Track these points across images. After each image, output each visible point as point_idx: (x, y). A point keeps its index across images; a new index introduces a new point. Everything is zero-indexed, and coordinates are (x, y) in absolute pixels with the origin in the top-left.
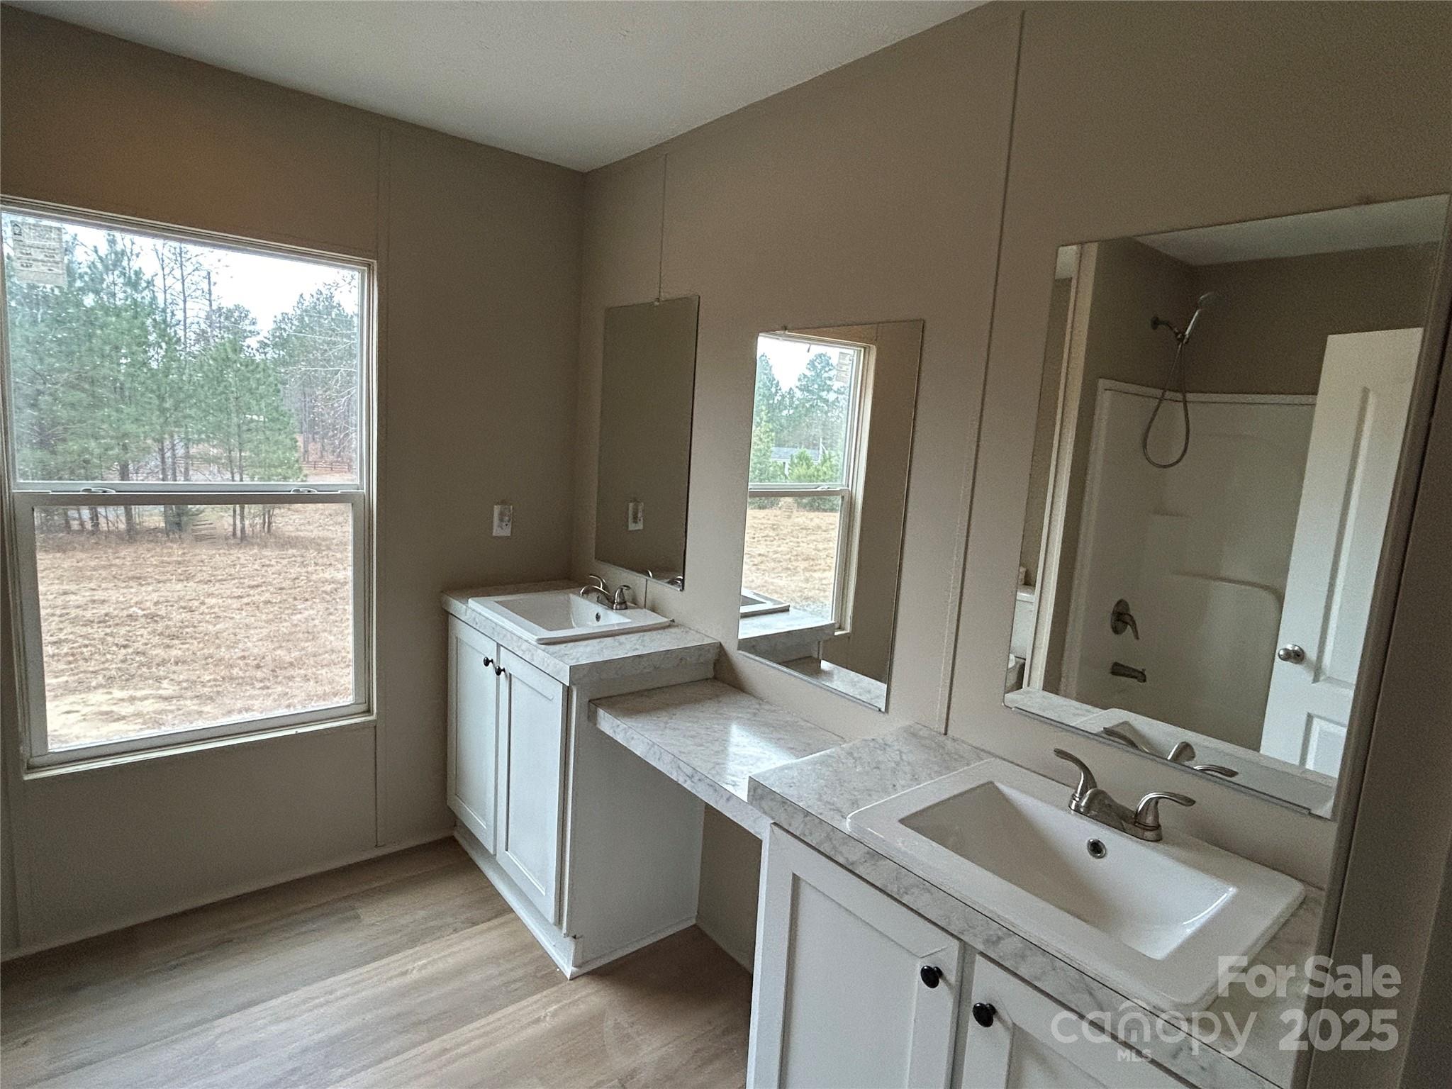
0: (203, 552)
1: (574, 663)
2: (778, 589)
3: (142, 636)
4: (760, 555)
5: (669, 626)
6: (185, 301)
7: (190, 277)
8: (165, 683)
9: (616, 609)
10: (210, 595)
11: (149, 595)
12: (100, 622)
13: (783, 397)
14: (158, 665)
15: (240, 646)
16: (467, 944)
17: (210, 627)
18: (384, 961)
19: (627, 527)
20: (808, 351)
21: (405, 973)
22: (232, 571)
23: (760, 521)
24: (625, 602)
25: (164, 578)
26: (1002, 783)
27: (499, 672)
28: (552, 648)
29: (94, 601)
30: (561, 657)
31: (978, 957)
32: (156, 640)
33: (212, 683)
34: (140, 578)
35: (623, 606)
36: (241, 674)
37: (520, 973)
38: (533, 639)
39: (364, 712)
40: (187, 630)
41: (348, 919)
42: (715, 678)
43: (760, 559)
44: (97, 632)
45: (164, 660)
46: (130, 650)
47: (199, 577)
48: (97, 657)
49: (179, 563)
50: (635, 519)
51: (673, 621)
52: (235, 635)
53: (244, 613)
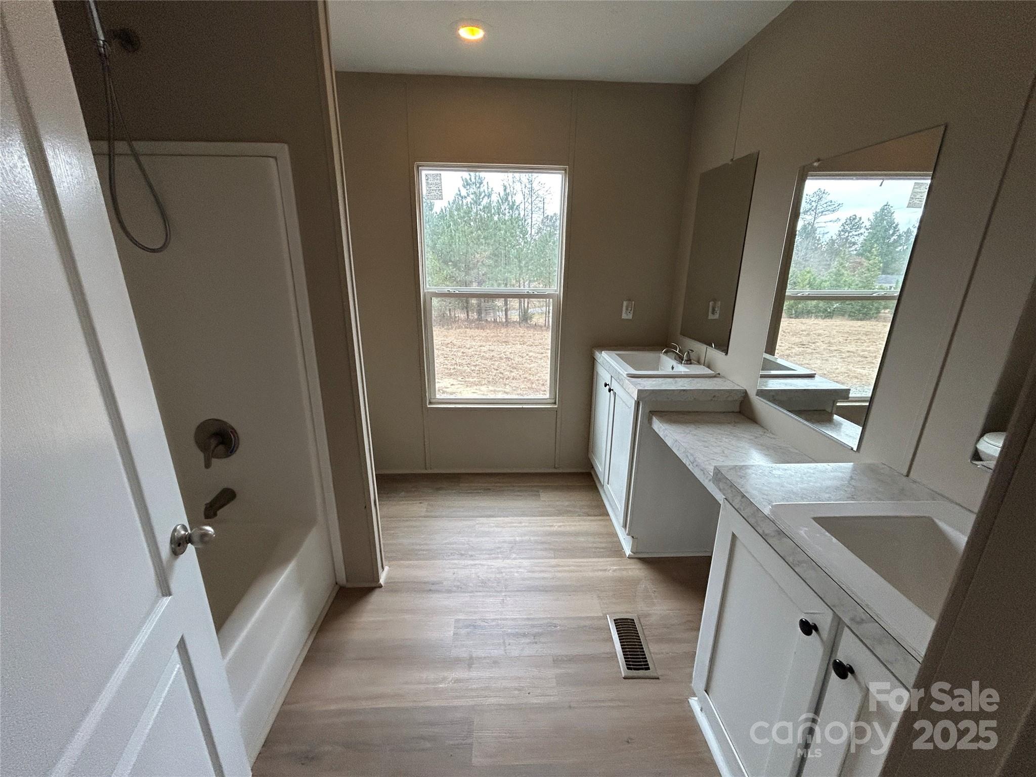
0: (531, 332)
1: (641, 388)
2: (859, 376)
3: (503, 366)
4: (848, 352)
5: (715, 377)
6: (532, 214)
7: (535, 201)
8: (507, 387)
9: (684, 364)
10: (531, 351)
11: (508, 349)
12: (490, 359)
13: (899, 236)
14: (507, 379)
15: (538, 375)
16: (583, 523)
17: (528, 365)
18: (545, 518)
19: (708, 316)
20: (881, 185)
21: (552, 526)
22: (541, 341)
23: (855, 329)
24: (691, 360)
25: (515, 343)
26: (940, 520)
27: (610, 390)
28: (634, 380)
29: (489, 350)
30: (635, 385)
31: (846, 629)
32: (508, 368)
33: (524, 389)
34: (507, 342)
35: (689, 362)
36: (536, 387)
37: (603, 545)
38: (624, 374)
39: (553, 403)
40: (519, 365)
41: (536, 495)
42: (740, 412)
43: (848, 354)
44: (489, 363)
45: (509, 377)
46: (498, 372)
47: (528, 343)
48: (487, 373)
49: (521, 336)
50: (713, 312)
51: (719, 374)
52: (537, 370)
53: (542, 361)
